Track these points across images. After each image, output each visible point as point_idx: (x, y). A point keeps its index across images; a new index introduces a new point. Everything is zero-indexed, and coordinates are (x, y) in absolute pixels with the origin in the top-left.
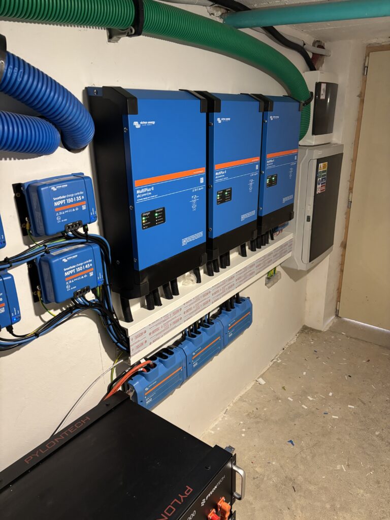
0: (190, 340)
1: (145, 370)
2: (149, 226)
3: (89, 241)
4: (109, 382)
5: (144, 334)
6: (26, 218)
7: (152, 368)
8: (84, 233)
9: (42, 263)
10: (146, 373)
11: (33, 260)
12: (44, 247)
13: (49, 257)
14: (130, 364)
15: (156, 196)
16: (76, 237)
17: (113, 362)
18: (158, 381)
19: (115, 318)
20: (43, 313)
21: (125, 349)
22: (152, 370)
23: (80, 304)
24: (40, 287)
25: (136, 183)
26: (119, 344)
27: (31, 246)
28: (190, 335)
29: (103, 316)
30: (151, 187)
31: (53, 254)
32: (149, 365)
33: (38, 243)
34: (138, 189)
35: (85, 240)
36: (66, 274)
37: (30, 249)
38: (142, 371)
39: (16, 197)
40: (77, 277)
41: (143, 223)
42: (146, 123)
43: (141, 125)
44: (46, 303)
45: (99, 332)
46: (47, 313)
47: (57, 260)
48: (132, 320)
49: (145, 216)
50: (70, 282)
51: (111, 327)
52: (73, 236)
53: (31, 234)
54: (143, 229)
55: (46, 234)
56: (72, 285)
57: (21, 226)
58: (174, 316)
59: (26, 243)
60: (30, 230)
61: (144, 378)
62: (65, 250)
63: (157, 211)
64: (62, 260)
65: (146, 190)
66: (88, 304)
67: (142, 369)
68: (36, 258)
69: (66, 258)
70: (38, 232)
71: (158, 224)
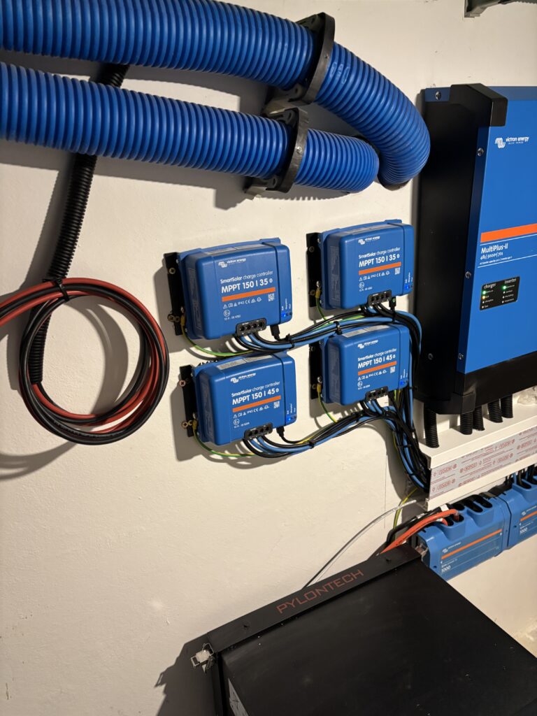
0: (520, 491)
1: (445, 522)
2: (491, 305)
3: (396, 321)
4: (391, 527)
5: (453, 469)
6: (318, 282)
7: (457, 521)
8: (389, 308)
9: (330, 347)
10: (446, 526)
11: (318, 342)
12: (335, 325)
13: (340, 340)
14: (427, 508)
15: (508, 259)
16: (379, 314)
17: (400, 500)
18: (464, 542)
19: (414, 437)
20: (320, 415)
21: (423, 486)
22: (456, 525)
23: (370, 410)
24: (321, 380)
25: (483, 237)
26: (414, 477)
27: (318, 321)
28: (521, 483)
29: (397, 432)
30: (503, 244)
31: (347, 335)
32: (452, 516)
33: (327, 318)
34: (483, 247)
35: (390, 320)
36: (360, 366)
37: (316, 325)
38: (441, 523)
39: (308, 253)
40: (373, 372)
41: (482, 300)
42: (515, 139)
43: (507, 143)
44: (327, 403)
45: (387, 454)
46: (325, 416)
47: (351, 344)
48: (437, 446)
49: (487, 289)
50: (364, 377)
51: (407, 449)
52: (374, 312)
53: (320, 305)
54: (481, 309)
55: (342, 307)
56: (365, 382)
57: (309, 293)
58: (502, 450)
59: (312, 317)
60: (319, 299)
61: (443, 533)
62: (361, 331)
63: (506, 282)
64: (358, 344)
65: (496, 247)
66: (380, 412)
67: (441, 520)
68: (323, 340)
69: (363, 343)
70: (330, 303)
71: (505, 303)
